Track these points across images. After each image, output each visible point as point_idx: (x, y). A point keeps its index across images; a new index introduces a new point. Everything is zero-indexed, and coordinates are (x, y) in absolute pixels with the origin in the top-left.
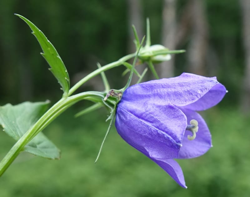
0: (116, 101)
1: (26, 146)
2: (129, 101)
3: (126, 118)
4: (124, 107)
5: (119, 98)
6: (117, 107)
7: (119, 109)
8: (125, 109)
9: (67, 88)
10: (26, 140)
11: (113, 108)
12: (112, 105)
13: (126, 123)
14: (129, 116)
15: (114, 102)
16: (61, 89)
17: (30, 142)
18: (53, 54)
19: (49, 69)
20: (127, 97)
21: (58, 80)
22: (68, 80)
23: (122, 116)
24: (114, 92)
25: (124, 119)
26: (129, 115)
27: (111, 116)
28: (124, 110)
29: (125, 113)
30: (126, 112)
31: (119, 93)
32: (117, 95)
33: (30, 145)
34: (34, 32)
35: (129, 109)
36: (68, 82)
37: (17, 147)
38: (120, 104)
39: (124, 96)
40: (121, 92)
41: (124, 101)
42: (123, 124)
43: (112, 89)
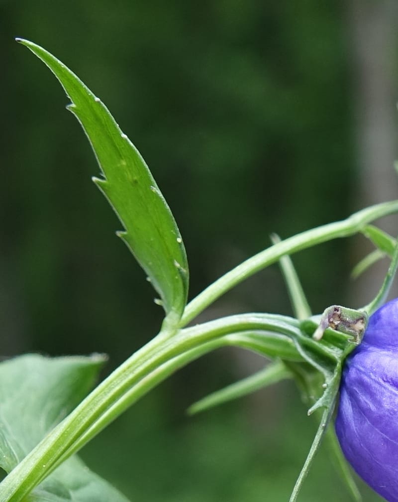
0: (342, 349)
1: (36, 490)
2: (389, 350)
3: (379, 404)
4: (371, 367)
5: (355, 337)
6: (345, 367)
7: (353, 373)
8: (375, 373)
9: (180, 298)
10: (37, 468)
11: (332, 371)
12: (328, 362)
13: (377, 421)
14: (390, 397)
15: (336, 353)
16: (157, 301)
17: (50, 479)
18: (136, 182)
19: (119, 234)
20: (380, 333)
21: (148, 271)
22: (185, 271)
23: (363, 398)
24: (339, 316)
25: (372, 407)
26: (388, 394)
27: (326, 398)
28: (373, 377)
29: (377, 386)
30: (379, 383)
31: (358, 320)
32: (349, 327)
33: (48, 489)
34: (73, 105)
35: (389, 375)
36: (183, 279)
37: (10, 492)
38: (357, 357)
39: (370, 332)
40: (362, 318)
41: (371, 348)
42: (368, 424)
43: (335, 306)
